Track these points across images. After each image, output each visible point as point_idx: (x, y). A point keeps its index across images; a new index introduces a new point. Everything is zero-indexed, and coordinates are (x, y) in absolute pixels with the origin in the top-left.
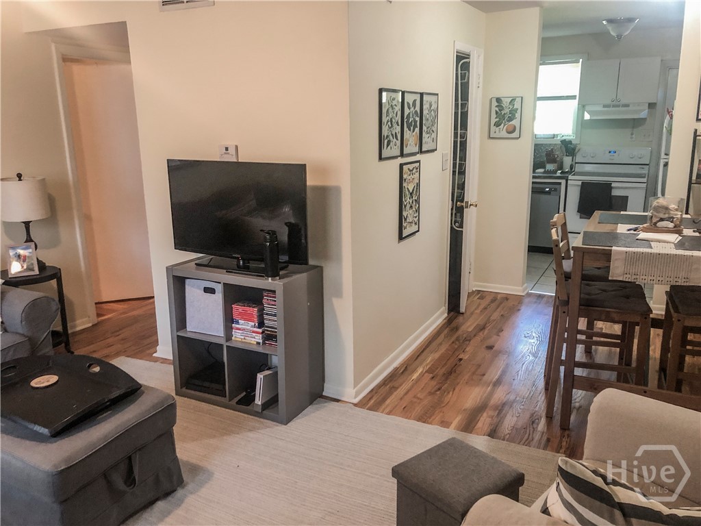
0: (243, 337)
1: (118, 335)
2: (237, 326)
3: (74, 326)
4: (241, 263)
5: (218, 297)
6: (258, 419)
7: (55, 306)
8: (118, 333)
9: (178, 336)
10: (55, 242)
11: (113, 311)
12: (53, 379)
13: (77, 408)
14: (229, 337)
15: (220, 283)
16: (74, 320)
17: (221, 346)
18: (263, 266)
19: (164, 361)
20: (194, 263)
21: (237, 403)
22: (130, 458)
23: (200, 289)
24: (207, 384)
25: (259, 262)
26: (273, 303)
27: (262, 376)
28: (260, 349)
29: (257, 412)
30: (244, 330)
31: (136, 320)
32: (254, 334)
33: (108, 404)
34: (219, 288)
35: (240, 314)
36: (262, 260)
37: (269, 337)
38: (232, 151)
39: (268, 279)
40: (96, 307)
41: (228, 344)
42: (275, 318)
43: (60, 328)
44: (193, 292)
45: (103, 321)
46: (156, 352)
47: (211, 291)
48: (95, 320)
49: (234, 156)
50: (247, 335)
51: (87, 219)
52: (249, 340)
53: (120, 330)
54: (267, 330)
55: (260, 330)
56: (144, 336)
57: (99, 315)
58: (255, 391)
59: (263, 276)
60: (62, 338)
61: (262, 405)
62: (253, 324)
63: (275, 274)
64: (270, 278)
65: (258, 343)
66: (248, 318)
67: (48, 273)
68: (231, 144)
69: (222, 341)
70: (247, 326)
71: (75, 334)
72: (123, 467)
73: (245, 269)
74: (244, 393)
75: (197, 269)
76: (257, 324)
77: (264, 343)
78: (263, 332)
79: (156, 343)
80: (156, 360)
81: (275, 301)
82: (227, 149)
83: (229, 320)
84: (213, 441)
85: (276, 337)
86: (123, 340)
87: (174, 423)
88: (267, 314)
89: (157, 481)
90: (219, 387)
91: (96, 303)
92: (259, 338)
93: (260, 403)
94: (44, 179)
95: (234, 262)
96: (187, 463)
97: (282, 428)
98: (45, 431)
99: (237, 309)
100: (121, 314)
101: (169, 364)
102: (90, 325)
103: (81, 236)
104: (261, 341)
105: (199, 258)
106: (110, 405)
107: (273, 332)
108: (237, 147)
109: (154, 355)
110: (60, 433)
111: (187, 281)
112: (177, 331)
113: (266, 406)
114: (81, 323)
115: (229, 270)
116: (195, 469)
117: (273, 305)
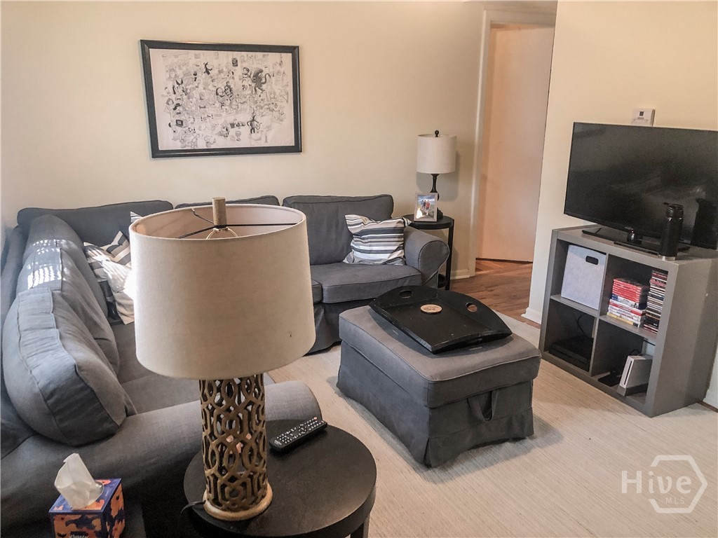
0: (619, 315)
1: (492, 291)
2: (615, 302)
3: (455, 275)
4: (633, 237)
5: (601, 269)
6: (620, 402)
7: (445, 250)
8: (492, 289)
9: (551, 299)
10: (453, 196)
11: (489, 268)
12: (438, 309)
13: (454, 336)
14: (603, 311)
15: (605, 254)
16: (456, 269)
17: (593, 318)
18: (658, 243)
19: (531, 323)
20: (581, 230)
21: (599, 380)
22: (491, 392)
23: (582, 257)
24: (571, 354)
25: (655, 239)
26: (662, 285)
27: (633, 360)
28: (636, 331)
29: (621, 396)
30: (621, 307)
31: (510, 281)
32: (633, 314)
33: (481, 339)
34: (603, 260)
35: (621, 290)
36: (658, 237)
37: (650, 321)
38: (647, 116)
39: (661, 258)
40: (476, 263)
41: (603, 318)
42: (661, 302)
43: (444, 274)
44: (575, 259)
45: (481, 275)
46: (525, 313)
47: (593, 261)
48: (473, 273)
49: (649, 121)
50: (625, 313)
51: (483, 179)
52: (625, 318)
53: (495, 286)
54: (649, 313)
55: (641, 312)
56: (514, 296)
57: (477, 270)
58: (622, 374)
59: (656, 254)
60: (445, 281)
61: (627, 389)
62: (634, 303)
63: (671, 253)
64: (664, 257)
65: (635, 325)
66: (629, 296)
67: (443, 222)
68: (647, 107)
69: (596, 314)
70: (627, 304)
71: (455, 281)
72: (484, 399)
73: (636, 244)
74: (609, 373)
75: (583, 236)
76: (638, 304)
77: (642, 326)
78: (643, 315)
79: (527, 305)
80: (524, 320)
81: (665, 283)
82: (642, 114)
83: (608, 295)
84: (568, 408)
85: (658, 322)
86: (495, 295)
87: (535, 376)
88: (652, 296)
89: (510, 424)
90: (583, 359)
91: (477, 259)
92: (637, 320)
93: (625, 387)
94: (456, 137)
95: (625, 235)
96: (539, 419)
97: (647, 419)
98: (429, 346)
99: (619, 284)
100: (497, 272)
101: (536, 327)
102: (469, 276)
103: (476, 192)
104: (639, 323)
105: (586, 227)
106: (481, 342)
107: (655, 316)
108: (654, 112)
109: (522, 315)
110: (439, 352)
111: (571, 247)
112: (551, 295)
113: (632, 391)
114: (460, 274)
115: (618, 242)
116: (546, 428)
117: (661, 287)
